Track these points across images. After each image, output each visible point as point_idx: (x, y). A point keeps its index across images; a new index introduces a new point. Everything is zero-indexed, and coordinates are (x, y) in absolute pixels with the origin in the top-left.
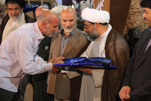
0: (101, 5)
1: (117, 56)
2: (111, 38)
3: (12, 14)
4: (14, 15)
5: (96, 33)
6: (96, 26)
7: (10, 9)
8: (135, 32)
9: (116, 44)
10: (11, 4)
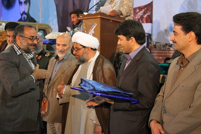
0: (92, 31)
1: (106, 80)
2: (99, 63)
3: (9, 41)
4: (12, 42)
5: (85, 56)
6: (87, 50)
7: (8, 36)
8: (121, 58)
9: (104, 69)
10: (9, 31)
